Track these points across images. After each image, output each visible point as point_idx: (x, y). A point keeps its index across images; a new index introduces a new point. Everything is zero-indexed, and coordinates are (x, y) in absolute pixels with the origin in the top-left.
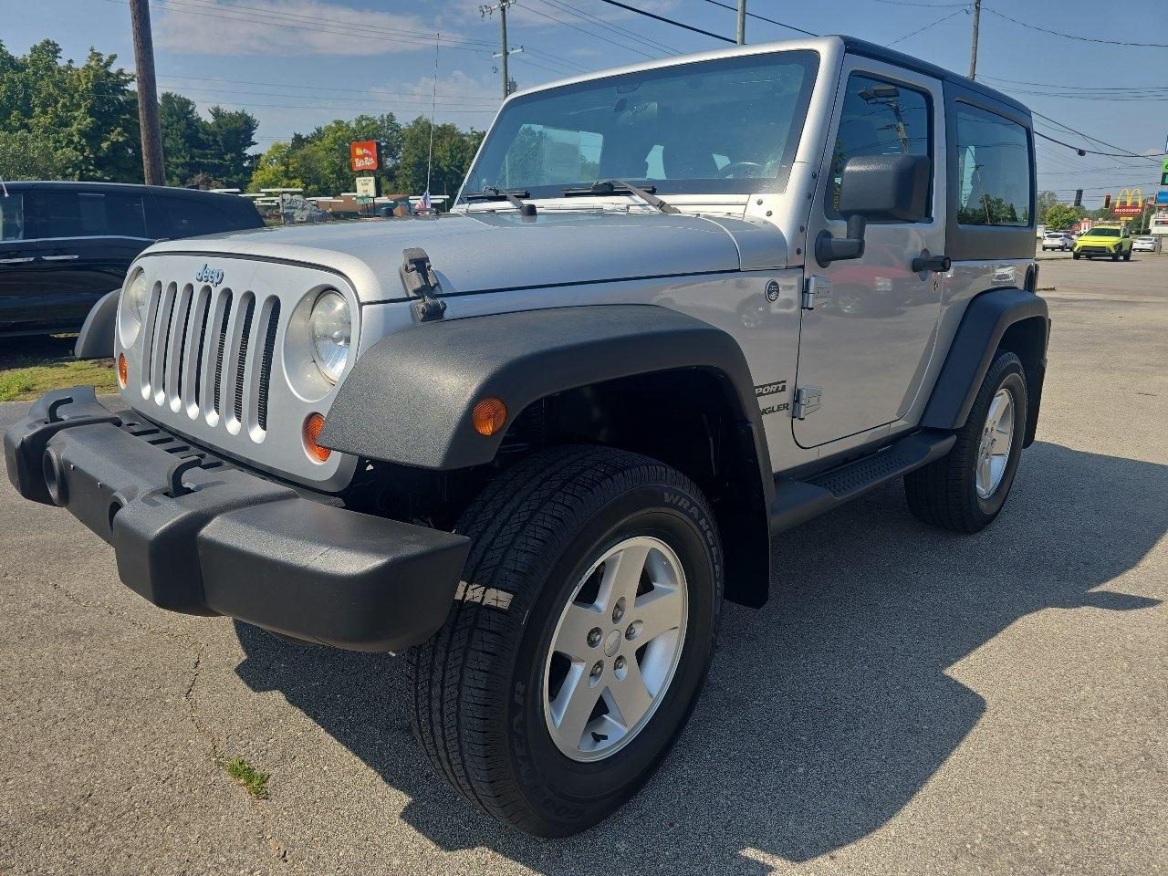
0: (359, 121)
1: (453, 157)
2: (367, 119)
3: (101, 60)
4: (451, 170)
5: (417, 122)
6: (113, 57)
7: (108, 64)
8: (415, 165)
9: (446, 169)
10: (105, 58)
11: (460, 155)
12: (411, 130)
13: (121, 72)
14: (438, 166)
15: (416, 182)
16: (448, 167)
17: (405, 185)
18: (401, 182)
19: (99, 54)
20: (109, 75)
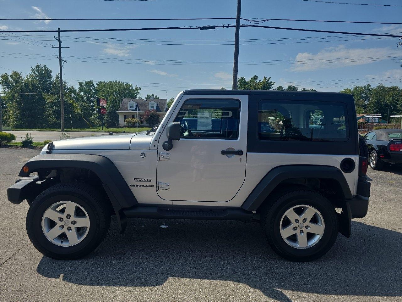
0: (355, 88)
1: (393, 99)
2: (359, 87)
3: (266, 79)
4: (392, 104)
5: (379, 87)
6: (270, 78)
7: (268, 80)
8: (375, 102)
9: (389, 104)
10: (267, 79)
11: (396, 98)
12: (375, 90)
13: (271, 82)
14: (386, 102)
15: (375, 109)
16: (391, 103)
17: (370, 110)
18: (368, 109)
19: (266, 78)
20: (267, 83)
